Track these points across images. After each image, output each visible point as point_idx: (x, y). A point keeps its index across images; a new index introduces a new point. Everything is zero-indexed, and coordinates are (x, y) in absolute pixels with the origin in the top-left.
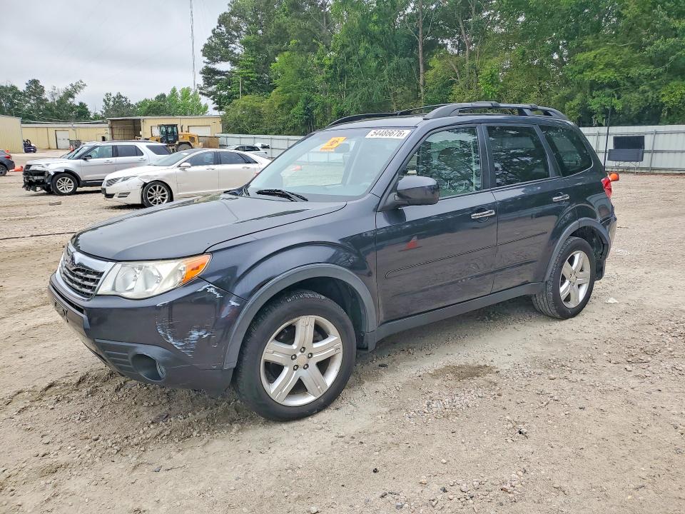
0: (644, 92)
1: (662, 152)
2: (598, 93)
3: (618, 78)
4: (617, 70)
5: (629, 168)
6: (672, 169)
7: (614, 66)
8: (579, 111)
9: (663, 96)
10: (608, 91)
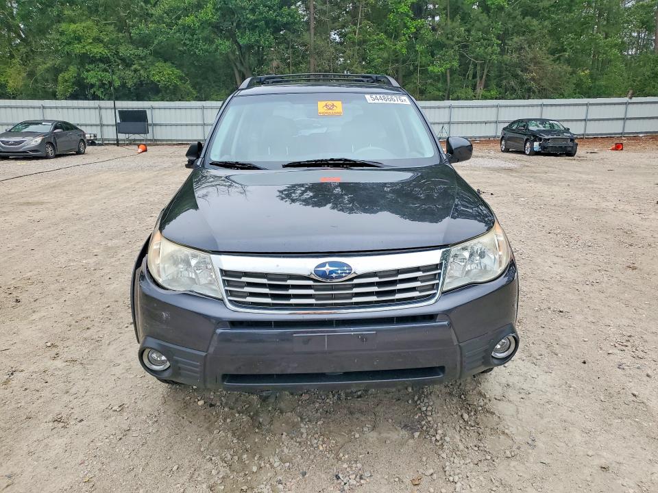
0: (136, 71)
1: (161, 125)
2: (91, 66)
3: (109, 55)
4: (106, 46)
5: (135, 140)
6: (171, 140)
7: (102, 41)
8: (74, 83)
9: (153, 75)
10: (101, 65)
